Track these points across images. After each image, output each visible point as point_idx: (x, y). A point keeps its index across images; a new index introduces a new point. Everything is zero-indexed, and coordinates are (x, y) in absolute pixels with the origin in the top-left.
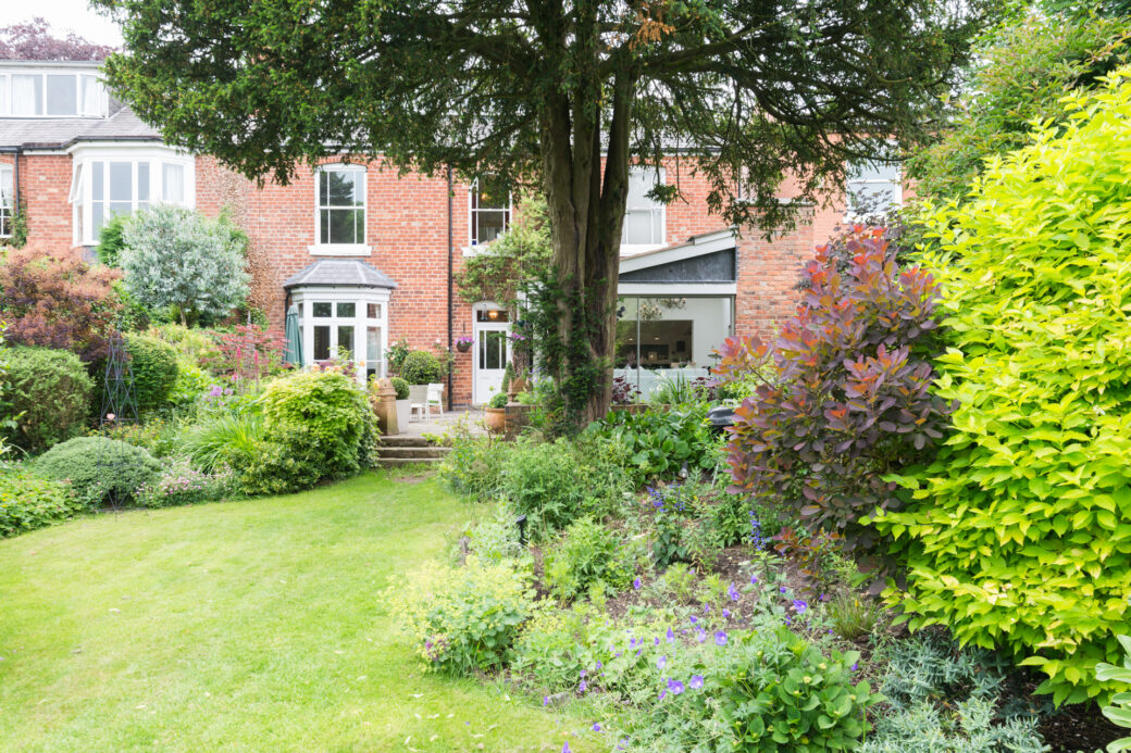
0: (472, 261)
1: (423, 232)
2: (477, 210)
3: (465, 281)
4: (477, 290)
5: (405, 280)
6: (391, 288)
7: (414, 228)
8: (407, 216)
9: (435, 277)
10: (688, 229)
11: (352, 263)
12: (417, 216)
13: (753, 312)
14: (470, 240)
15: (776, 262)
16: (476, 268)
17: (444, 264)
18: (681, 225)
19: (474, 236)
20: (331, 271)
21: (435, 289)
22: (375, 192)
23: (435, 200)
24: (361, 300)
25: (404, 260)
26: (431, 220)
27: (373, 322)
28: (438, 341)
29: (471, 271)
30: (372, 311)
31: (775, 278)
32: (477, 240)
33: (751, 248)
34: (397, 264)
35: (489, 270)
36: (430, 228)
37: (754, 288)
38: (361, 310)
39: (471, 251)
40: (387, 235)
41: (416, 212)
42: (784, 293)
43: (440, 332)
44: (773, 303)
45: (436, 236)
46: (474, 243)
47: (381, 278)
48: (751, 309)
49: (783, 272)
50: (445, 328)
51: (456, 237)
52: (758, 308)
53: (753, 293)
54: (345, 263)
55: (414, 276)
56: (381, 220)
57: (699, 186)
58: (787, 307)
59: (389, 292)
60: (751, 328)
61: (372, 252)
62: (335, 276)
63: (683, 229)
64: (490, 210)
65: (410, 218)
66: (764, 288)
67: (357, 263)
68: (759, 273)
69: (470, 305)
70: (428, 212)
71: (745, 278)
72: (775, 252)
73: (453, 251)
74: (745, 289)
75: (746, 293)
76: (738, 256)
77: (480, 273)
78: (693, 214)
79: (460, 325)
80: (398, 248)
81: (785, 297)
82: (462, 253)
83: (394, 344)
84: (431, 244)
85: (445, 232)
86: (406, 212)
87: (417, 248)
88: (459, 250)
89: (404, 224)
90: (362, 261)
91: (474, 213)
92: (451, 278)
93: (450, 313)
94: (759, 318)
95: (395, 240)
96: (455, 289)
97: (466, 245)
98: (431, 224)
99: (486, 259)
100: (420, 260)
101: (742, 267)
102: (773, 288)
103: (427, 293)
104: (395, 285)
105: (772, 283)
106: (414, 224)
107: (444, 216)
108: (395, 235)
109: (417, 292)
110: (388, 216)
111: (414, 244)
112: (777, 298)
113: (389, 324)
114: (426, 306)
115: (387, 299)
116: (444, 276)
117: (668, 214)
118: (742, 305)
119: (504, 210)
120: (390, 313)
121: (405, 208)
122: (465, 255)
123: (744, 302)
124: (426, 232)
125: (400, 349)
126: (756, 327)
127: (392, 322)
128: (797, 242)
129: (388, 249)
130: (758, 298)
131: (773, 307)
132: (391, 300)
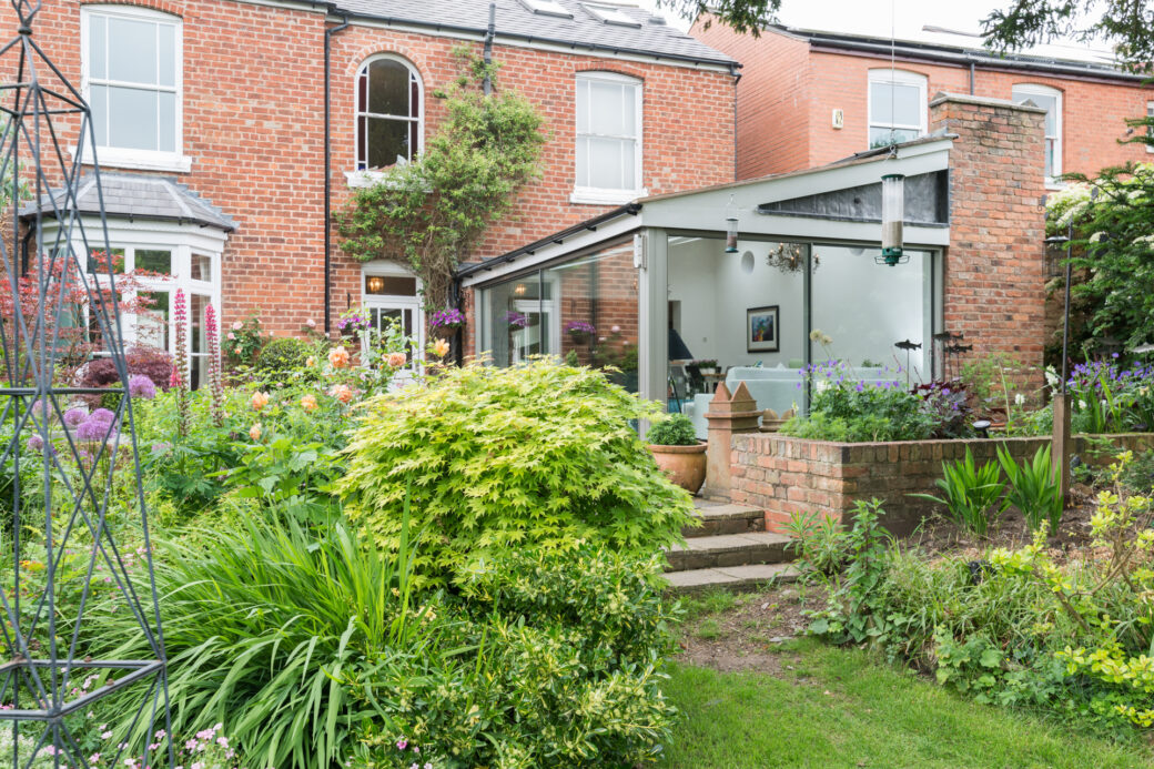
0: (369, 194)
1: (284, 139)
2: (367, 114)
3: (355, 225)
4: (376, 241)
5: (252, 219)
6: (229, 230)
7: (269, 132)
8: (255, 110)
9: (305, 216)
10: (673, 171)
11: (155, 183)
12: (273, 112)
13: (970, 277)
14: (357, 162)
15: (1001, 198)
16: (376, 205)
17: (319, 195)
18: (664, 164)
19: (362, 157)
20: (120, 192)
21: (305, 235)
22: (197, 63)
23: (305, 88)
24: (182, 246)
25: (250, 185)
26: (296, 120)
27: (200, 287)
28: (311, 322)
29: (365, 210)
30: (199, 266)
31: (999, 223)
32: (366, 162)
33: (968, 172)
34: (237, 191)
35: (396, 209)
36: (295, 134)
37: (972, 237)
38: (181, 264)
39: (363, 179)
40: (220, 140)
41: (271, 105)
42: (1009, 248)
43: (313, 308)
44: (996, 263)
45: (305, 148)
46: (362, 167)
47: (212, 213)
48: (968, 271)
49: (1009, 215)
50: (319, 301)
51: (336, 156)
52: (976, 270)
53: (971, 245)
54: (143, 181)
55: (270, 213)
56: (208, 112)
57: (686, 111)
58: (1012, 270)
59: (225, 236)
60: (967, 301)
61: (193, 167)
62: (131, 201)
63: (667, 170)
64: (388, 116)
65: (262, 115)
66: (983, 239)
67: (164, 183)
68: (978, 215)
69: (359, 264)
70: (292, 108)
71: (960, 220)
72: (998, 182)
73: (331, 176)
74: (959, 237)
75: (961, 245)
76: (951, 184)
77: (381, 213)
78: (679, 149)
79: (342, 297)
80: (239, 163)
81: (1010, 255)
82: (346, 180)
83: (238, 325)
84: (297, 161)
85: (319, 143)
86: (253, 103)
87: (273, 166)
88: (341, 175)
89: (249, 123)
90: (173, 181)
91: (361, 119)
92: (329, 220)
93: (327, 277)
94: (978, 285)
95: (233, 149)
96: (334, 239)
97: (352, 169)
98: (297, 127)
99: (390, 192)
100: (279, 187)
101: (955, 203)
102: (994, 239)
103: (290, 242)
104: (236, 225)
105: (994, 231)
106: (267, 125)
107: (318, 116)
108: (234, 140)
109: (272, 240)
110: (220, 107)
111: (268, 159)
112: (1002, 255)
113: (224, 292)
114: (289, 263)
115: (220, 248)
116: (319, 216)
117: (645, 147)
118: (955, 263)
119: (410, 118)
120: (224, 272)
121: (252, 96)
122: (350, 184)
123: (959, 260)
124: (290, 141)
125: (249, 335)
126: (975, 301)
127: (228, 287)
128: (1025, 169)
129: (221, 163)
130: (976, 254)
131: (995, 268)
132: (227, 251)
